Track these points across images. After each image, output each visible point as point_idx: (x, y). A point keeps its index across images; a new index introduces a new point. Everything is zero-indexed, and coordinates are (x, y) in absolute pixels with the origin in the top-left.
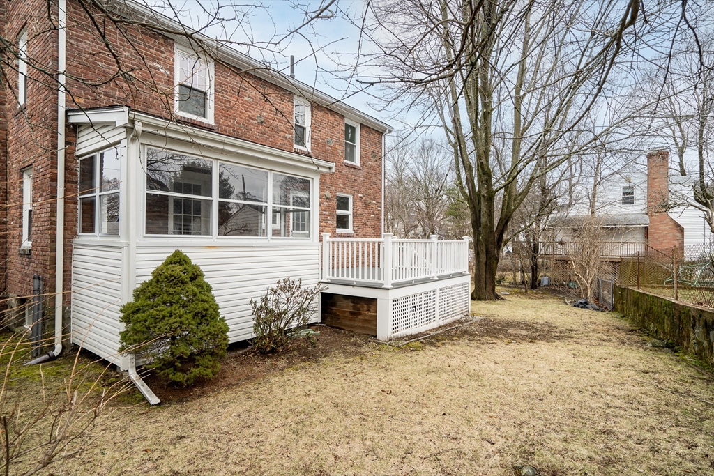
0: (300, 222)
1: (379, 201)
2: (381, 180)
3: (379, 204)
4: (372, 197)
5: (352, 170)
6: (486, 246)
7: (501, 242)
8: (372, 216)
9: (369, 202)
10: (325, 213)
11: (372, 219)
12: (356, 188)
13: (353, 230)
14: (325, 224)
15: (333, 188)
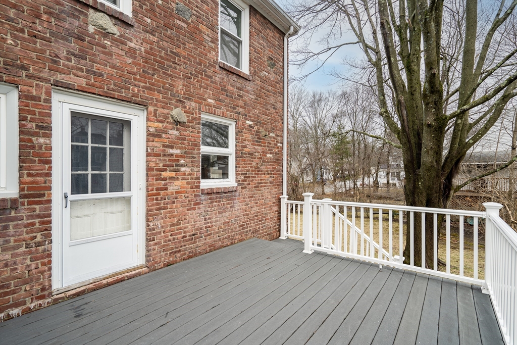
0: (90, 172)
1: (280, 133)
2: (282, 103)
3: (279, 138)
4: (269, 126)
5: (234, 78)
6: (428, 195)
7: (450, 190)
8: (268, 155)
9: (263, 134)
10: (171, 151)
11: (270, 161)
12: (241, 110)
13: (238, 181)
14: (173, 174)
15: (193, 104)
